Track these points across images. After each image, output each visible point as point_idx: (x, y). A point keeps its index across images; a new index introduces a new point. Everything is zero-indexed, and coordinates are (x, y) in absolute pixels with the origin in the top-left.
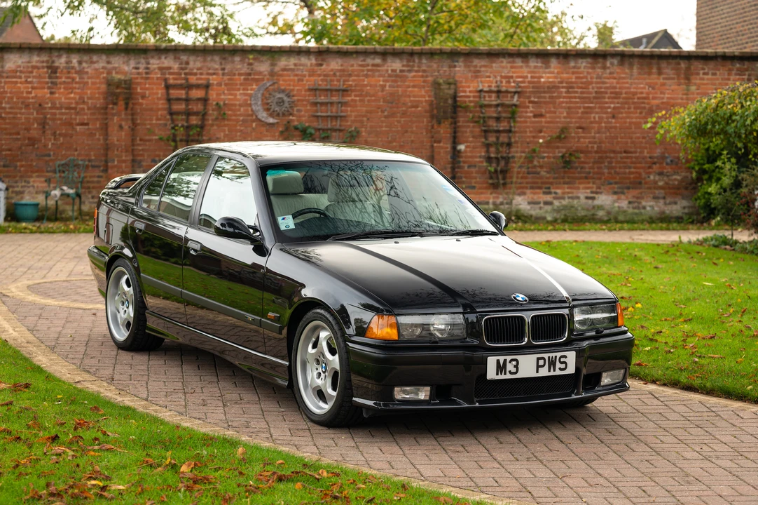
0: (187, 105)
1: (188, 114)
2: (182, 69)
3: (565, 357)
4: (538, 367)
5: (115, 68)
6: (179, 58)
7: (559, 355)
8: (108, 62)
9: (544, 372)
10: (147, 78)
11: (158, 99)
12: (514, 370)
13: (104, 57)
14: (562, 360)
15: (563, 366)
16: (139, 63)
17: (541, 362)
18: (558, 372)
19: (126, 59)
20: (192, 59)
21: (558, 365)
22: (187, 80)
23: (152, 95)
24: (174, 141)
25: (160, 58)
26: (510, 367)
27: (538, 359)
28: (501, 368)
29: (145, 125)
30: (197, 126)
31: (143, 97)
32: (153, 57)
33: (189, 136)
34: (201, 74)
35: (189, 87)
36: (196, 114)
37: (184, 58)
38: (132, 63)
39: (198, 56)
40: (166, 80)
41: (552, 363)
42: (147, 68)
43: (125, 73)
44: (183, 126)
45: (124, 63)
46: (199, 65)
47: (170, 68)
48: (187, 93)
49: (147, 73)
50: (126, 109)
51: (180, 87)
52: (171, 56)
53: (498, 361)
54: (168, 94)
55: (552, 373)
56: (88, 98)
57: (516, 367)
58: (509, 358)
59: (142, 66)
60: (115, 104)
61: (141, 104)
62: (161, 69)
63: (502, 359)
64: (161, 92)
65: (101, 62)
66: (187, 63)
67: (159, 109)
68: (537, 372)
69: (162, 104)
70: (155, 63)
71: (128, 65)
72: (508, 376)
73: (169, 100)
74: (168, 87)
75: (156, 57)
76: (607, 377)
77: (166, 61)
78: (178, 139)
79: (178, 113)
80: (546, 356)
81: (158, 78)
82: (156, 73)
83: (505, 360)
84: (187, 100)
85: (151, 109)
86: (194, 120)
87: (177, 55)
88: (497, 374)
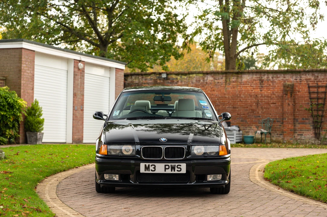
0: (317, 95)
1: (318, 99)
2: (315, 79)
3: (180, 166)
4: (165, 169)
5: (287, 80)
6: (314, 75)
7: (176, 164)
8: (284, 77)
9: (169, 171)
10: (300, 84)
11: (305, 92)
12: (154, 169)
13: (282, 75)
14: (179, 167)
15: (179, 169)
16: (297, 77)
17: (167, 167)
18: (176, 172)
19: (291, 76)
20: (320, 75)
21: (176, 169)
22: (317, 84)
23: (302, 91)
24: (312, 110)
25: (306, 75)
26: (151, 168)
27: (165, 166)
28: (147, 168)
29: (299, 103)
30: (321, 104)
31: (299, 92)
32: (303, 75)
33: (318, 108)
34: (324, 81)
35: (318, 87)
36: (321, 99)
37: (316, 75)
38: (294, 77)
39: (322, 74)
40: (308, 84)
41: (173, 168)
42: (301, 79)
43: (291, 82)
44: (315, 104)
45: (291, 77)
46: (322, 77)
47: (310, 79)
48: (318, 90)
49: (300, 82)
50: (291, 97)
51: (314, 87)
52: (311, 74)
53: (145, 165)
54: (309, 90)
55: (173, 172)
56: (276, 93)
57: (155, 168)
58: (151, 164)
59: (298, 79)
60: (286, 95)
61: (298, 95)
62: (306, 79)
63: (147, 164)
64: (306, 89)
65: (281, 77)
66: (318, 77)
67: (305, 97)
68: (165, 171)
69: (307, 95)
70: (304, 77)
71: (292, 78)
72: (151, 172)
73: (310, 93)
74: (309, 87)
75: (304, 75)
76: (210, 177)
77: (308, 76)
78: (313, 109)
79: (313, 98)
80: (170, 164)
81: (305, 84)
82: (304, 82)
83: (149, 165)
84: (318, 93)
85: (302, 97)
86: (321, 101)
87: (313, 74)
88: (145, 171)
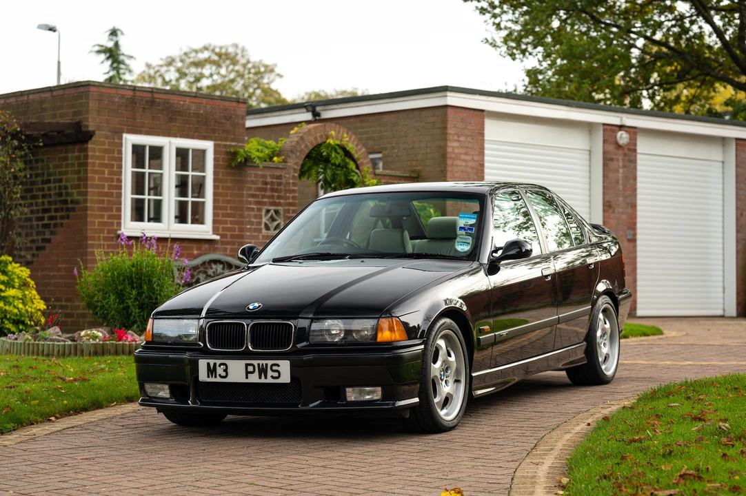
3: (278, 365)
4: (247, 373)
7: (270, 362)
9: (254, 378)
12: (224, 374)
14: (274, 368)
15: (276, 374)
17: (250, 368)
18: (270, 380)
21: (270, 373)
26: (220, 371)
27: (247, 365)
28: (211, 371)
41: (263, 371)
53: (208, 364)
55: (263, 380)
57: (226, 371)
58: (218, 362)
63: (212, 362)
68: (247, 378)
72: (218, 380)
76: (353, 393)
80: (255, 362)
83: (215, 364)
88: (208, 377)
